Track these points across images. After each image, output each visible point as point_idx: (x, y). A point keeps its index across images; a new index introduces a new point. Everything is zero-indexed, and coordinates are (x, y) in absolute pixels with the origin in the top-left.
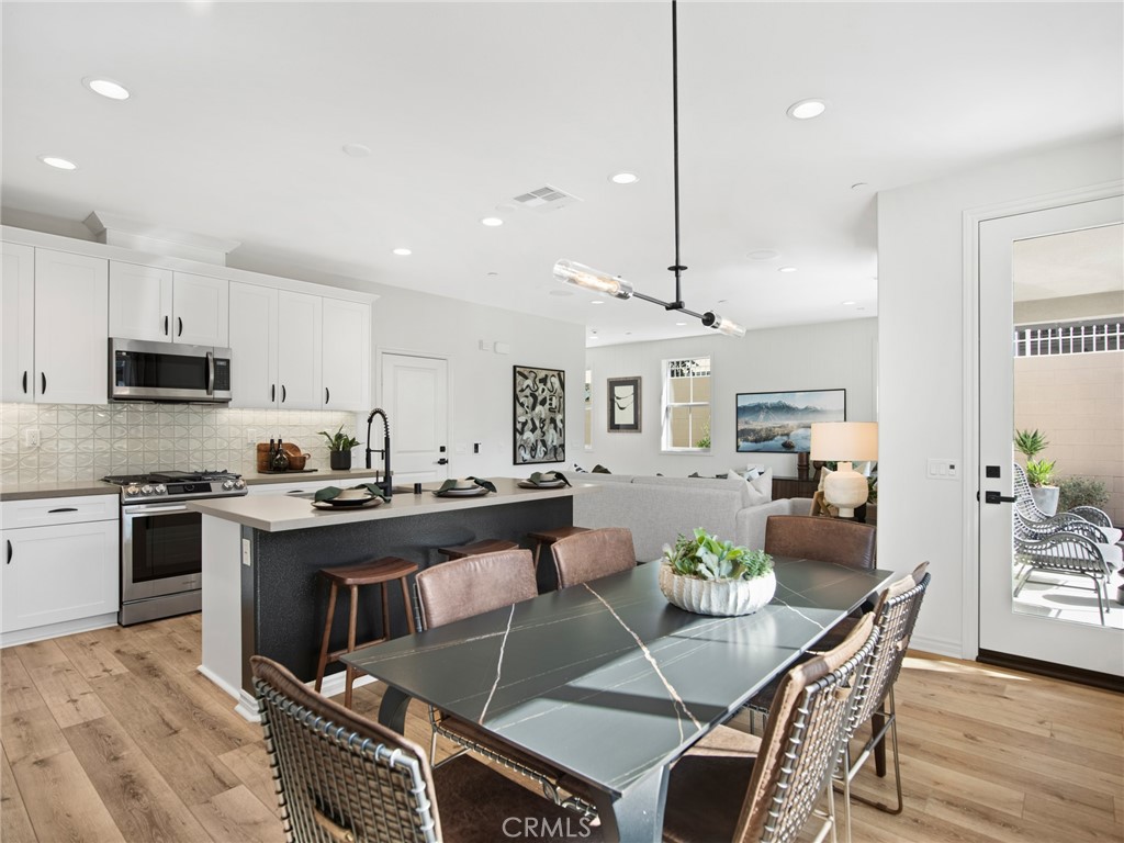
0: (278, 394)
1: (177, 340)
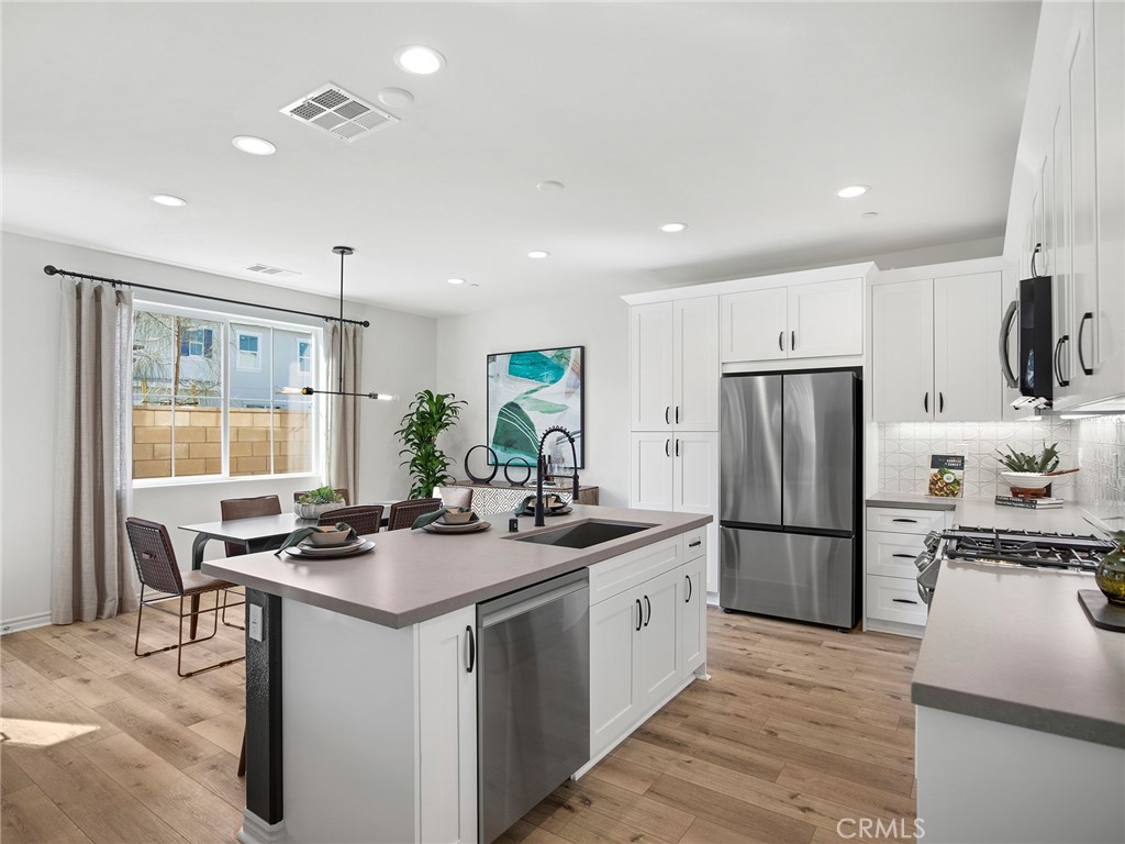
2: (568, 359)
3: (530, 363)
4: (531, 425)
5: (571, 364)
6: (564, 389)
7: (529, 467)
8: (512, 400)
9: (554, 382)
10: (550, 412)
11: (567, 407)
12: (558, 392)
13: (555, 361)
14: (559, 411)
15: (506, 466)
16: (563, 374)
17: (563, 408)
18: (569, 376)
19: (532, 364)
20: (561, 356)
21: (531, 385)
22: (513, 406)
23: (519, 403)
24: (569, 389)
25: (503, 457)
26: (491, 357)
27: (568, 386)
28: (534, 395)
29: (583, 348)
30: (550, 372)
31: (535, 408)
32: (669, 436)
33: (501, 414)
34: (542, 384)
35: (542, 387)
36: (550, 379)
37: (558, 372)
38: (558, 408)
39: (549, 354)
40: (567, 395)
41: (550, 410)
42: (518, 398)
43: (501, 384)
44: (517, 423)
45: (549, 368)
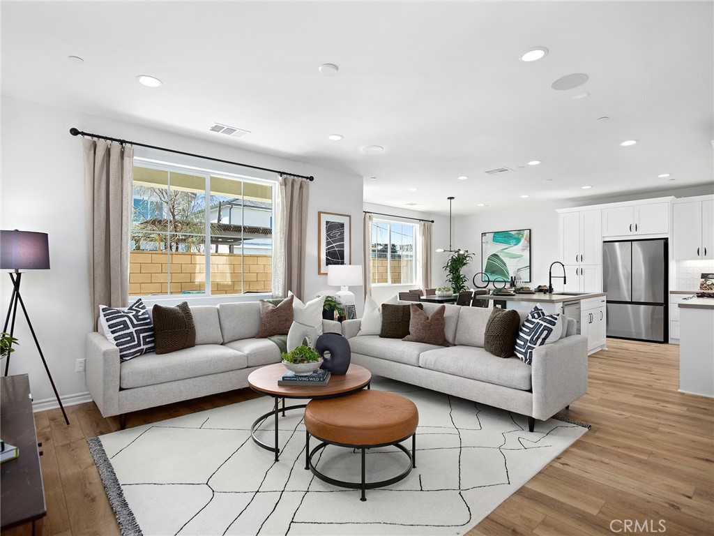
2: (523, 235)
3: (503, 236)
4: (505, 264)
5: (524, 237)
6: (521, 248)
7: (505, 282)
8: (495, 253)
9: (516, 245)
11: (522, 256)
12: (519, 249)
13: (517, 236)
15: (494, 282)
16: (520, 241)
17: (520, 256)
18: (524, 242)
19: (505, 237)
20: (520, 234)
21: (506, 246)
22: (495, 255)
23: (498, 254)
24: (523, 248)
25: (492, 278)
26: (484, 234)
27: (523, 246)
28: (506, 251)
29: (530, 230)
30: (514, 241)
31: (507, 256)
33: (489, 259)
35: (510, 247)
36: (514, 243)
37: (518, 240)
38: (518, 256)
39: (513, 233)
40: (523, 250)
41: (514, 257)
42: (498, 252)
43: (489, 246)
44: (497, 263)
45: (514, 239)
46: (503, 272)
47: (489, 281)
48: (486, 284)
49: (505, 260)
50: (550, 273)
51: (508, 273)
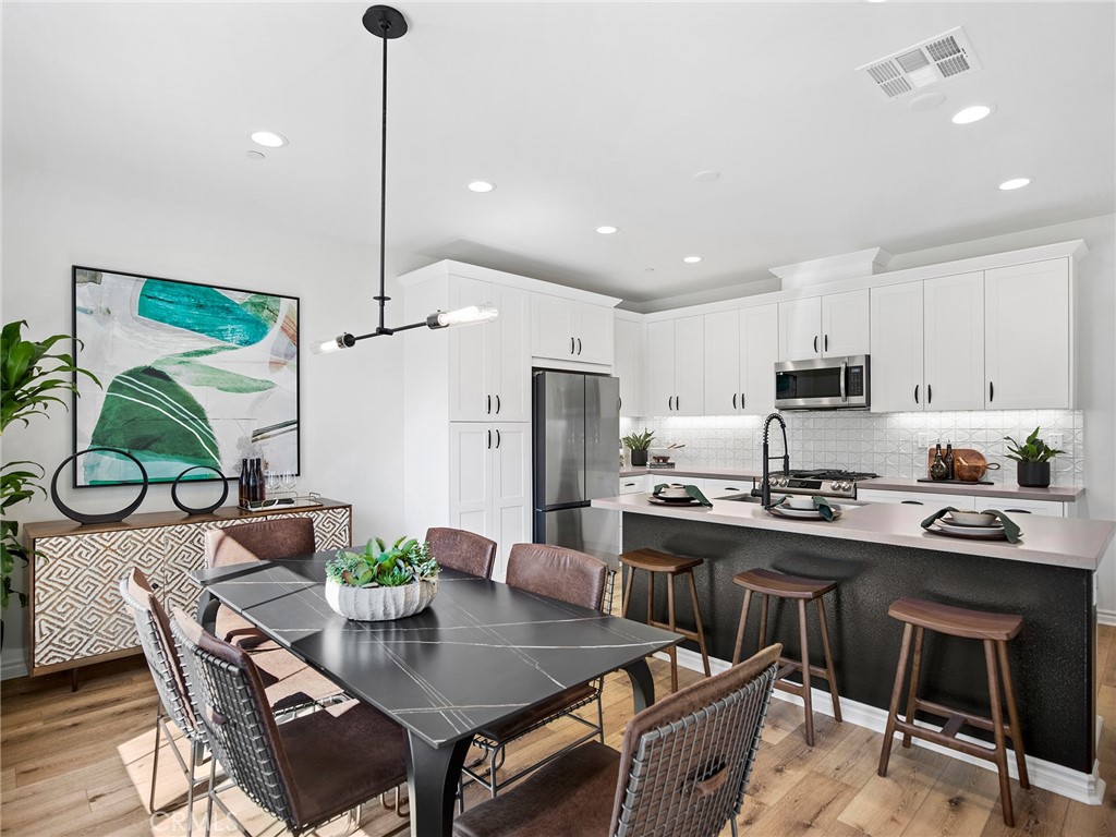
0: (924, 396)
1: (827, 355)
2: (274, 314)
3: (193, 304)
4: (199, 411)
5: (280, 320)
6: (268, 357)
8: (149, 364)
9: (247, 343)
10: (239, 391)
11: (272, 385)
12: (249, 360)
13: (250, 311)
14: (259, 389)
16: (264, 333)
17: (264, 387)
18: (275, 338)
19: (200, 306)
20: (262, 306)
21: (204, 342)
22: (150, 374)
23: (169, 370)
24: (276, 358)
26: (86, 275)
27: (274, 352)
28: (203, 360)
29: (298, 302)
30: (240, 327)
31: (208, 383)
32: (489, 427)
34: (222, 343)
35: (223, 348)
36: (238, 337)
37: (257, 330)
38: (255, 385)
39: (237, 298)
40: (275, 365)
41: (240, 386)
42: (167, 360)
43: (116, 330)
44: (162, 406)
45: (238, 319)
46: (191, 443)
47: (145, 484)
48: (132, 494)
49: (199, 395)
50: (766, 447)
51: (214, 448)
